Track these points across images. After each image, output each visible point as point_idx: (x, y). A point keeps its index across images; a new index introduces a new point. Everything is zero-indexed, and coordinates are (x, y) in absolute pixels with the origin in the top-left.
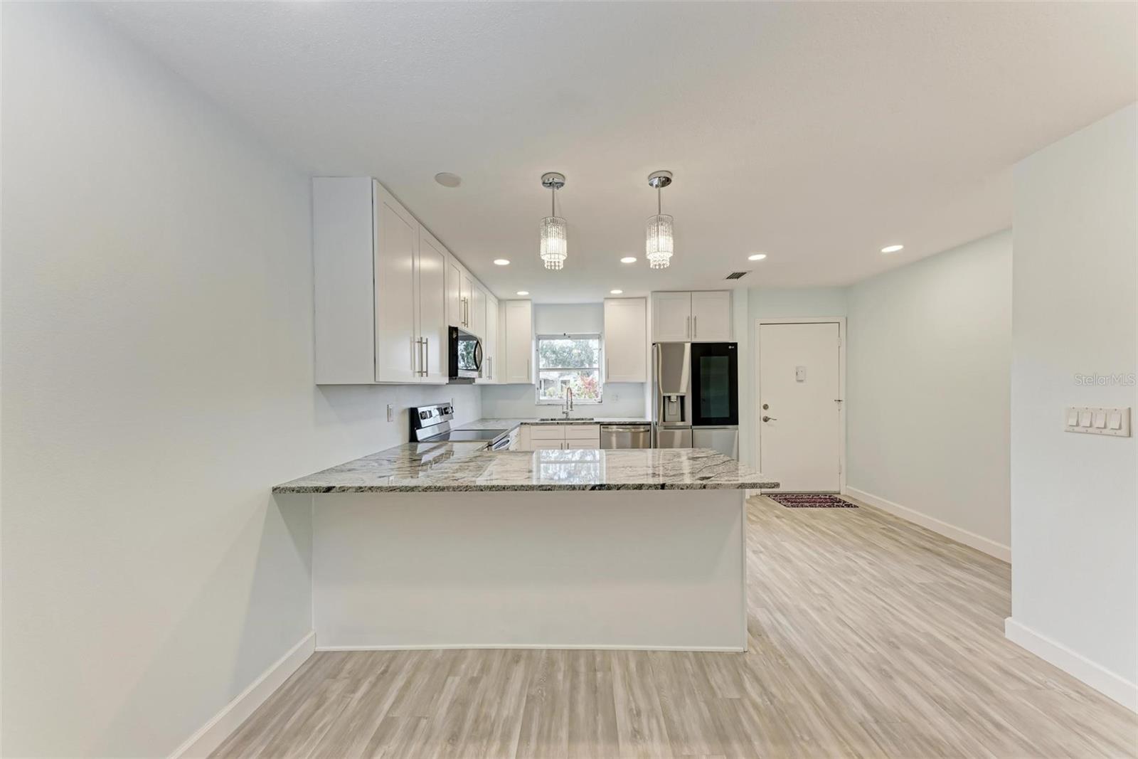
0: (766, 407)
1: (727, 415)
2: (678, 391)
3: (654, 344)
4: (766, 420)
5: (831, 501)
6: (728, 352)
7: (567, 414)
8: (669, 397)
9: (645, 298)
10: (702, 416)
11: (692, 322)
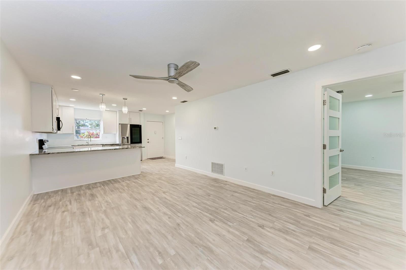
0: (148, 139)
1: (139, 141)
2: (126, 136)
3: (119, 124)
4: (148, 142)
5: (161, 158)
6: (139, 127)
7: (88, 143)
8: (124, 137)
9: (116, 112)
10: (133, 142)
11: (130, 119)
